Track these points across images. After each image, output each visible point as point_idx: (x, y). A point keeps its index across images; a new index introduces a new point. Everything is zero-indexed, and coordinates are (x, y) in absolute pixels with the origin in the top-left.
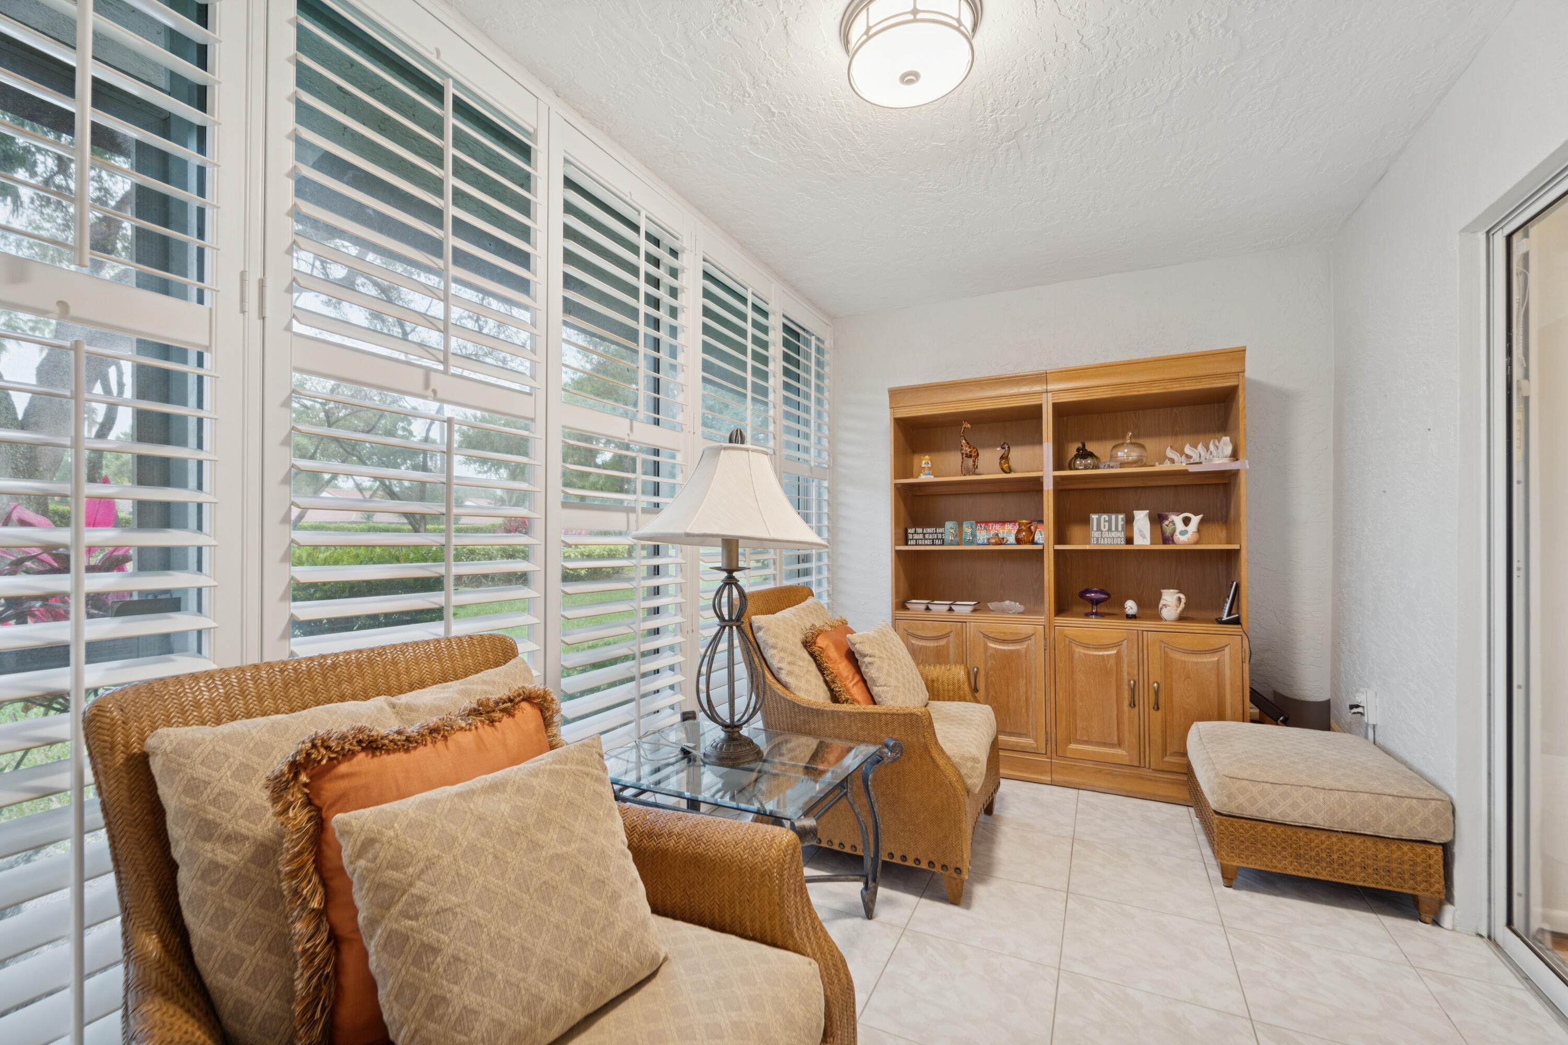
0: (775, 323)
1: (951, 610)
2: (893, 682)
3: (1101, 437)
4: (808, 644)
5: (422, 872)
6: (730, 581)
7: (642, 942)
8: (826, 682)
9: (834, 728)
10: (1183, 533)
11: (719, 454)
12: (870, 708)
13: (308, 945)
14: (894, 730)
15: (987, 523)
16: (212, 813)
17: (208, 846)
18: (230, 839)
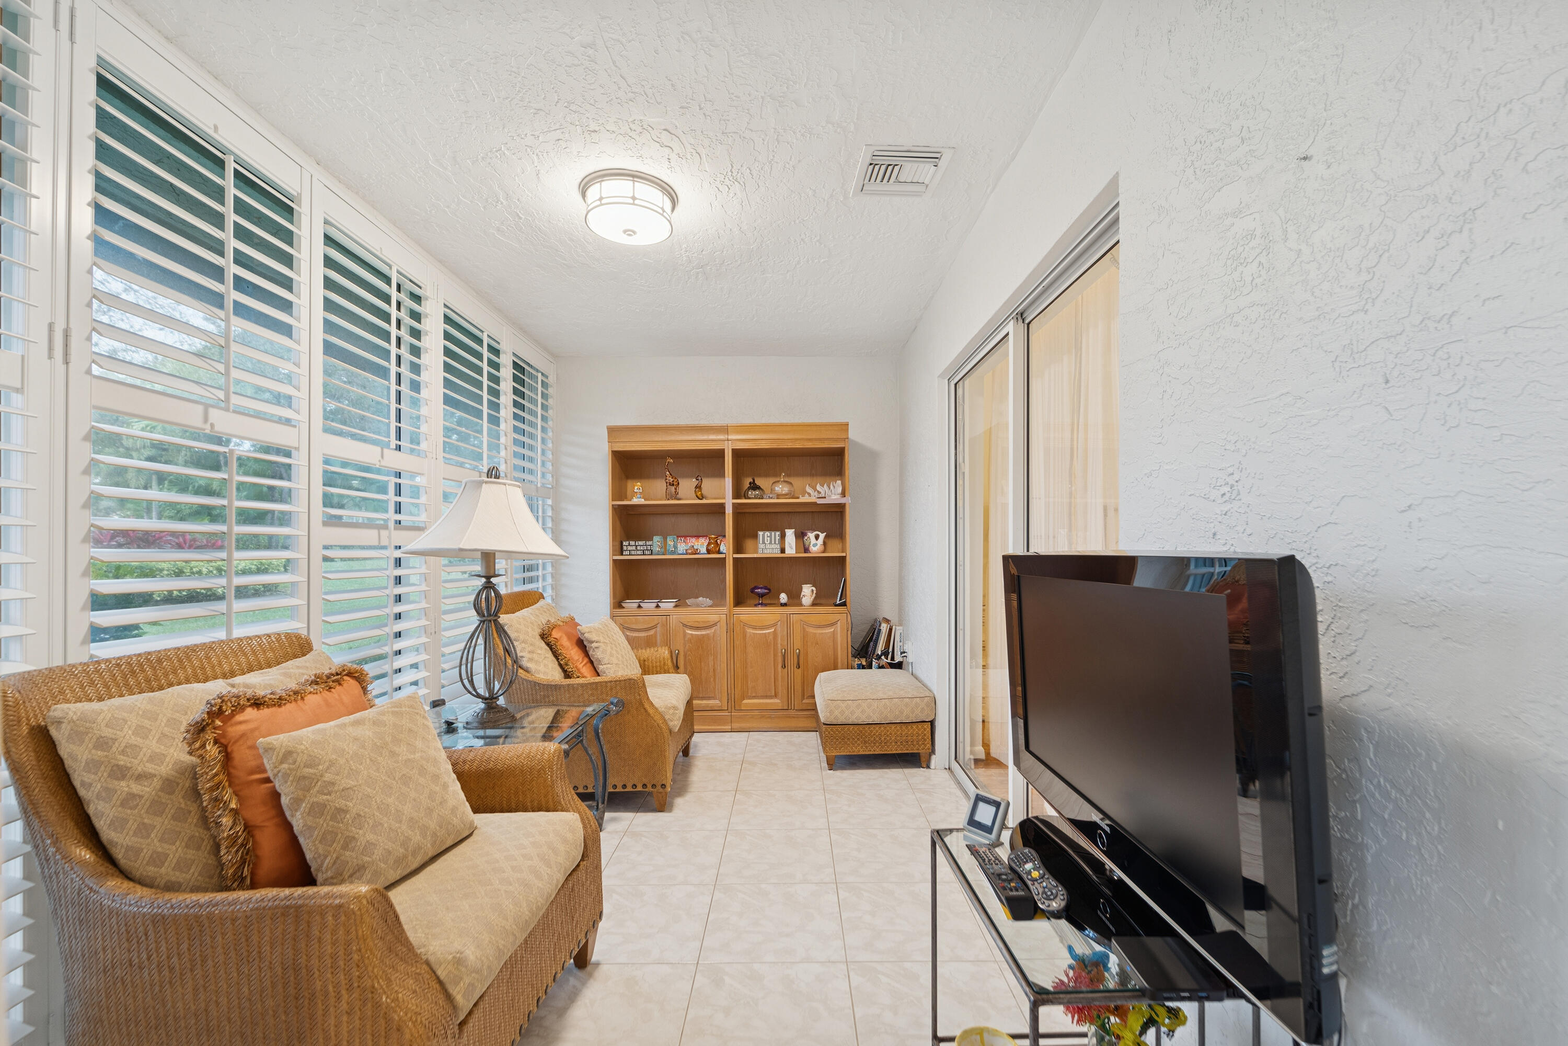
0: (506, 361)
1: (658, 606)
2: (615, 661)
3: (767, 475)
4: (543, 636)
5: (328, 768)
6: (489, 586)
7: (464, 813)
8: (560, 665)
9: (570, 698)
10: (815, 545)
11: (481, 486)
12: (598, 679)
13: (231, 832)
14: (617, 693)
15: (685, 537)
16: (123, 760)
17: (123, 783)
18: (141, 777)
